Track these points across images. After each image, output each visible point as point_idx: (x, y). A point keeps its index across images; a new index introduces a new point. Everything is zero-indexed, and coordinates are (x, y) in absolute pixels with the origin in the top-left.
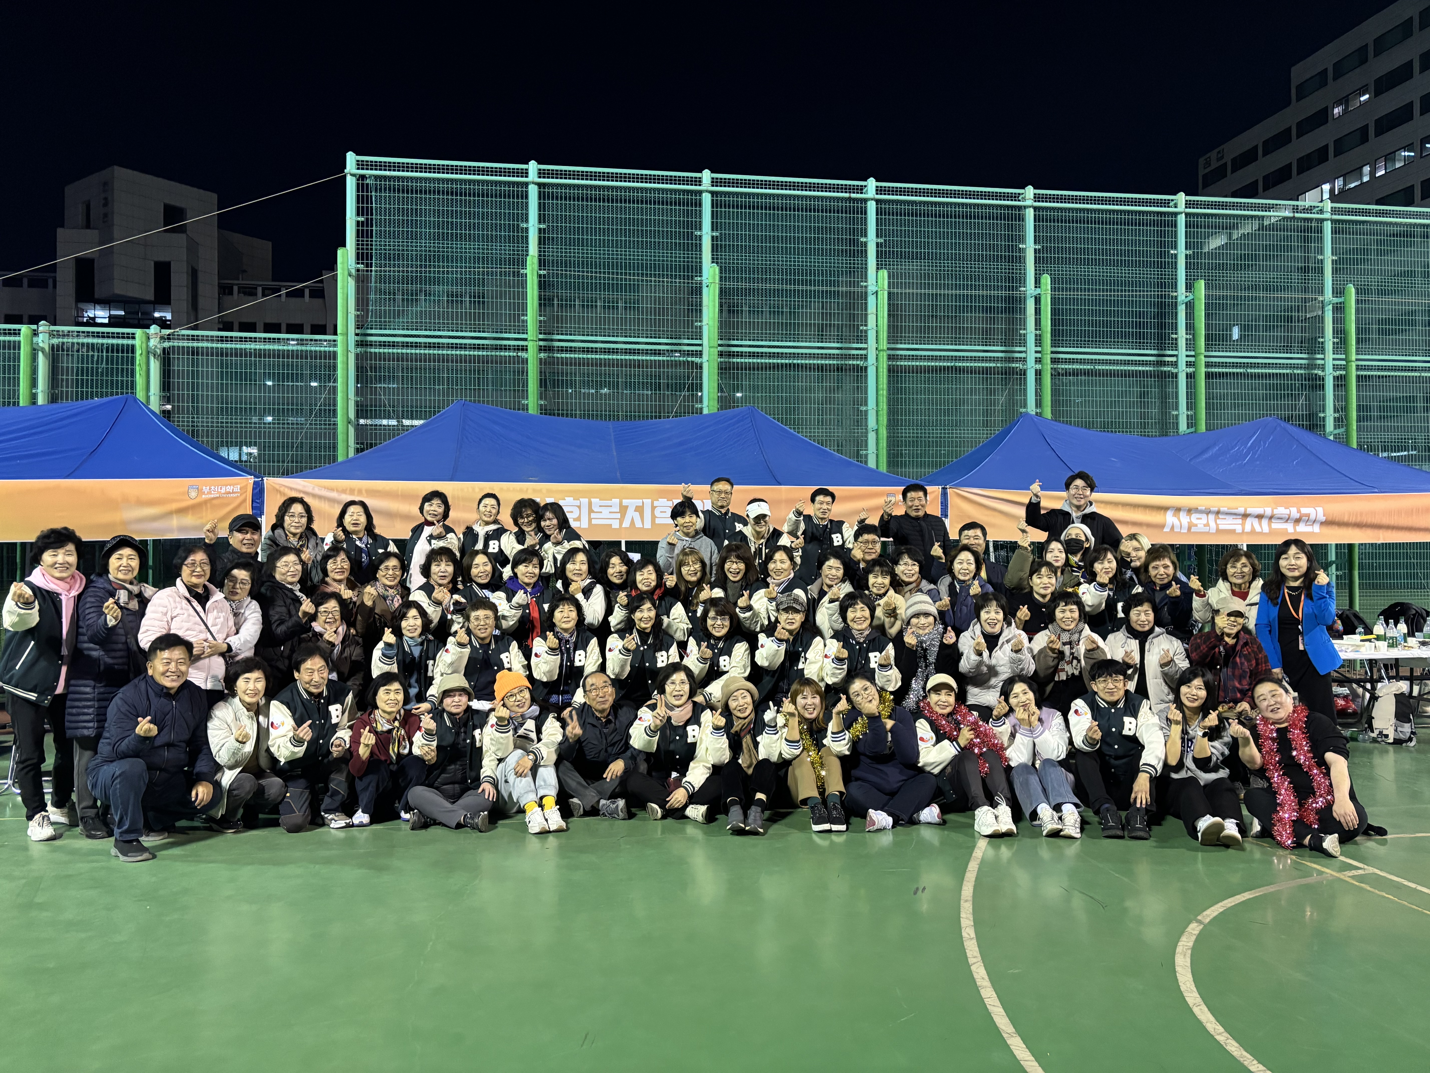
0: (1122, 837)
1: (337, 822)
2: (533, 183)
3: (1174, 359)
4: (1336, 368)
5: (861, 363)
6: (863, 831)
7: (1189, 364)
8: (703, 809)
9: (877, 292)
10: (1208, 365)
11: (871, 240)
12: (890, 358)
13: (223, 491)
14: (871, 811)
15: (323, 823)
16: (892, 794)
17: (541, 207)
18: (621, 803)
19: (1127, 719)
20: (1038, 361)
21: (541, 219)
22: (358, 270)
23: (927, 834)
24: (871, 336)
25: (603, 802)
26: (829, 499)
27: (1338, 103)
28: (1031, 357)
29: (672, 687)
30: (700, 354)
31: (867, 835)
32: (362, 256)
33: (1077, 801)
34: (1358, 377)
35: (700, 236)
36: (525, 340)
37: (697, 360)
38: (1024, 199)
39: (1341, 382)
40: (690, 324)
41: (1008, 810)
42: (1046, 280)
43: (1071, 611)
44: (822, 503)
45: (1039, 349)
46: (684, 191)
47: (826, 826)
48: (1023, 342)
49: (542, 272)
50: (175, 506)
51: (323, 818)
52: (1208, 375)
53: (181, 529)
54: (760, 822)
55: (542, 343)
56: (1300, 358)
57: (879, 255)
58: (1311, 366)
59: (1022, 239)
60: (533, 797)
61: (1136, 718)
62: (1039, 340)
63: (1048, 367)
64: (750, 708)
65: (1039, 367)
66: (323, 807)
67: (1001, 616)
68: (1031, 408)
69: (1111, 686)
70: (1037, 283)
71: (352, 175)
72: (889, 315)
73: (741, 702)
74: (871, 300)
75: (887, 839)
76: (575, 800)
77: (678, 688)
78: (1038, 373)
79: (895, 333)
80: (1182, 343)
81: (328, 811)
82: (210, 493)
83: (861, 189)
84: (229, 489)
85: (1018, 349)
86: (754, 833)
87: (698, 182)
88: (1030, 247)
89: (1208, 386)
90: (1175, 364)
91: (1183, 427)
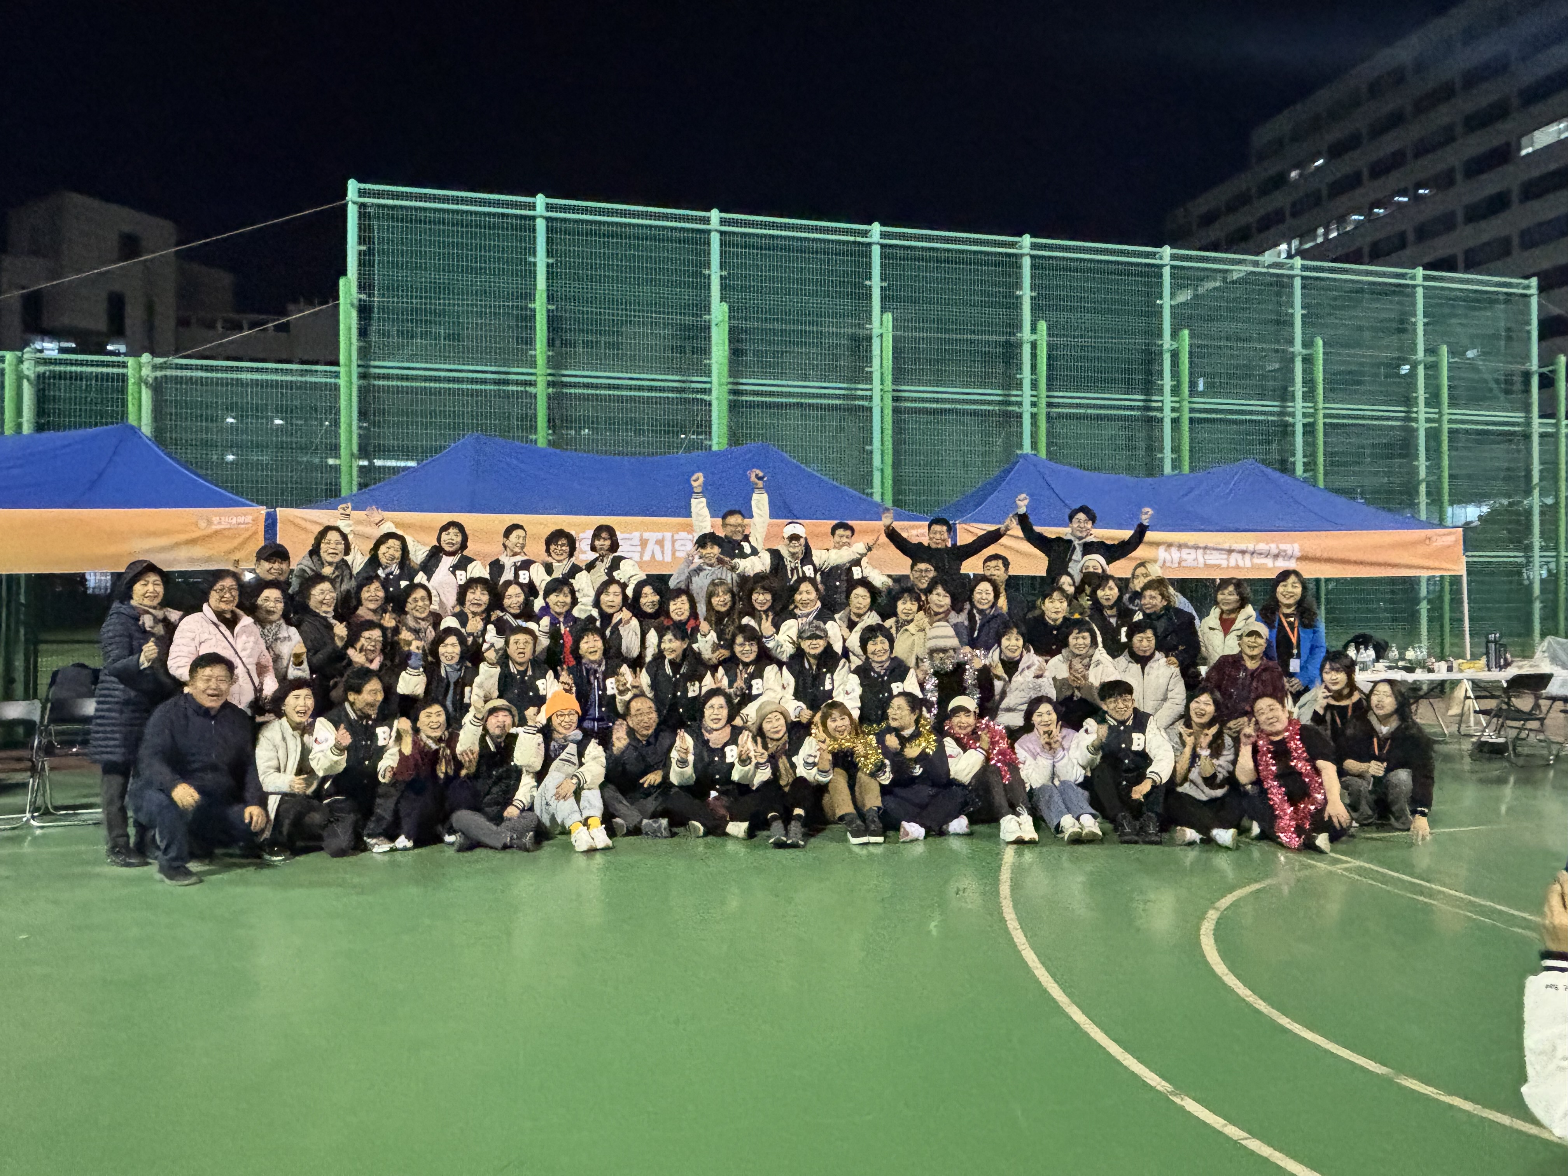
0: (1136, 842)
1: (380, 847)
2: (542, 217)
3: (1160, 404)
4: (1305, 415)
5: (865, 403)
6: (897, 842)
7: (1173, 410)
8: (745, 825)
9: (881, 335)
10: (1192, 410)
11: (876, 284)
12: (896, 399)
13: (234, 521)
14: (904, 823)
15: (365, 848)
16: (923, 807)
17: (549, 241)
18: (664, 822)
19: (1135, 736)
20: (1034, 404)
21: (549, 253)
22: (360, 300)
23: (955, 844)
24: (876, 377)
25: (645, 821)
26: (849, 533)
27: (1295, 167)
28: (1027, 401)
29: (711, 710)
30: (707, 391)
31: (902, 846)
32: (364, 286)
33: (1093, 811)
34: (1325, 424)
35: (709, 275)
36: (534, 374)
37: (706, 397)
38: (1021, 247)
39: (1309, 430)
40: (699, 362)
41: (1030, 819)
42: (1043, 326)
43: (1084, 638)
44: (842, 536)
45: (1034, 393)
46: (693, 230)
47: (865, 839)
48: (1019, 385)
49: (550, 307)
50: (183, 537)
51: (365, 843)
52: (1191, 420)
53: (192, 560)
54: (800, 836)
55: (550, 378)
56: (1273, 405)
57: (883, 298)
58: (1282, 414)
59: (1018, 285)
60: (577, 817)
61: (1144, 734)
62: (1034, 385)
63: (1043, 410)
64: (784, 729)
65: (1035, 410)
66: (365, 832)
67: (1021, 642)
68: (1027, 448)
69: (1121, 705)
70: (1034, 330)
71: (354, 203)
72: (894, 357)
73: (776, 724)
74: (876, 343)
75: (919, 849)
76: (618, 820)
77: (716, 712)
78: (1034, 416)
79: (900, 374)
80: (1167, 389)
81: (370, 836)
82: (220, 523)
83: (865, 234)
84: (241, 519)
85: (1015, 392)
86: (794, 846)
87: (707, 221)
88: (1026, 293)
89: (1191, 430)
90: (1161, 409)
91: (1168, 469)
